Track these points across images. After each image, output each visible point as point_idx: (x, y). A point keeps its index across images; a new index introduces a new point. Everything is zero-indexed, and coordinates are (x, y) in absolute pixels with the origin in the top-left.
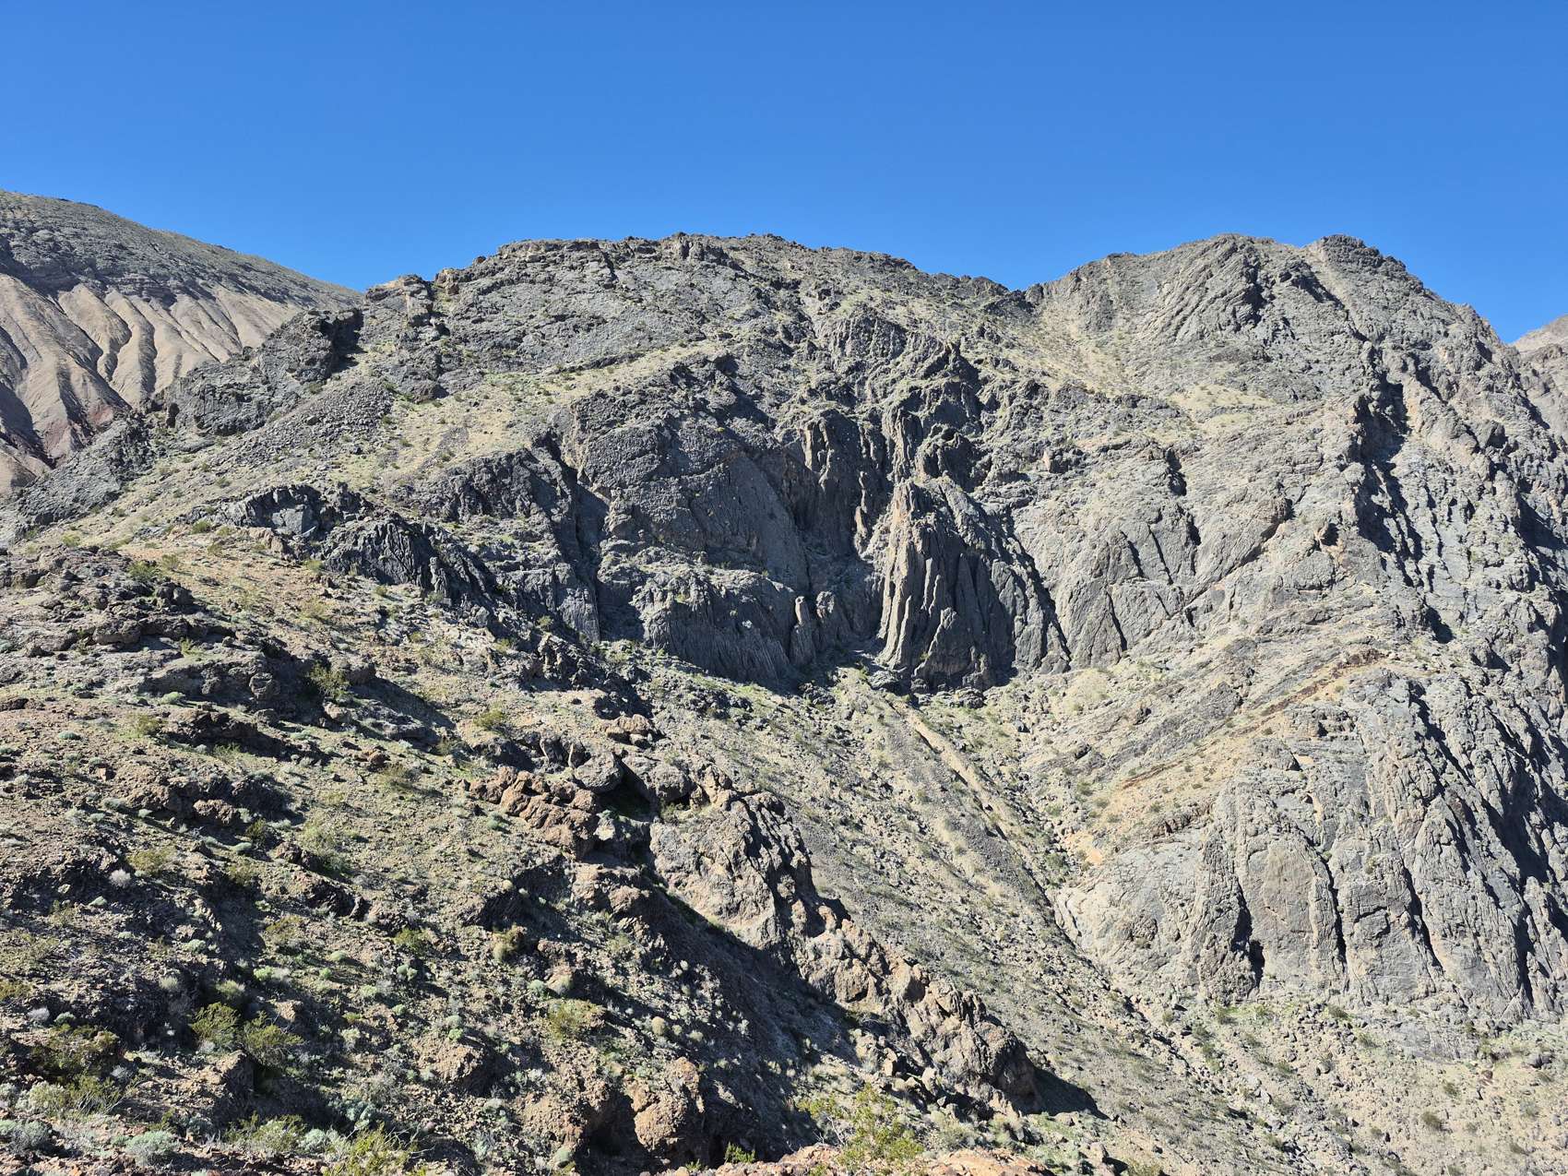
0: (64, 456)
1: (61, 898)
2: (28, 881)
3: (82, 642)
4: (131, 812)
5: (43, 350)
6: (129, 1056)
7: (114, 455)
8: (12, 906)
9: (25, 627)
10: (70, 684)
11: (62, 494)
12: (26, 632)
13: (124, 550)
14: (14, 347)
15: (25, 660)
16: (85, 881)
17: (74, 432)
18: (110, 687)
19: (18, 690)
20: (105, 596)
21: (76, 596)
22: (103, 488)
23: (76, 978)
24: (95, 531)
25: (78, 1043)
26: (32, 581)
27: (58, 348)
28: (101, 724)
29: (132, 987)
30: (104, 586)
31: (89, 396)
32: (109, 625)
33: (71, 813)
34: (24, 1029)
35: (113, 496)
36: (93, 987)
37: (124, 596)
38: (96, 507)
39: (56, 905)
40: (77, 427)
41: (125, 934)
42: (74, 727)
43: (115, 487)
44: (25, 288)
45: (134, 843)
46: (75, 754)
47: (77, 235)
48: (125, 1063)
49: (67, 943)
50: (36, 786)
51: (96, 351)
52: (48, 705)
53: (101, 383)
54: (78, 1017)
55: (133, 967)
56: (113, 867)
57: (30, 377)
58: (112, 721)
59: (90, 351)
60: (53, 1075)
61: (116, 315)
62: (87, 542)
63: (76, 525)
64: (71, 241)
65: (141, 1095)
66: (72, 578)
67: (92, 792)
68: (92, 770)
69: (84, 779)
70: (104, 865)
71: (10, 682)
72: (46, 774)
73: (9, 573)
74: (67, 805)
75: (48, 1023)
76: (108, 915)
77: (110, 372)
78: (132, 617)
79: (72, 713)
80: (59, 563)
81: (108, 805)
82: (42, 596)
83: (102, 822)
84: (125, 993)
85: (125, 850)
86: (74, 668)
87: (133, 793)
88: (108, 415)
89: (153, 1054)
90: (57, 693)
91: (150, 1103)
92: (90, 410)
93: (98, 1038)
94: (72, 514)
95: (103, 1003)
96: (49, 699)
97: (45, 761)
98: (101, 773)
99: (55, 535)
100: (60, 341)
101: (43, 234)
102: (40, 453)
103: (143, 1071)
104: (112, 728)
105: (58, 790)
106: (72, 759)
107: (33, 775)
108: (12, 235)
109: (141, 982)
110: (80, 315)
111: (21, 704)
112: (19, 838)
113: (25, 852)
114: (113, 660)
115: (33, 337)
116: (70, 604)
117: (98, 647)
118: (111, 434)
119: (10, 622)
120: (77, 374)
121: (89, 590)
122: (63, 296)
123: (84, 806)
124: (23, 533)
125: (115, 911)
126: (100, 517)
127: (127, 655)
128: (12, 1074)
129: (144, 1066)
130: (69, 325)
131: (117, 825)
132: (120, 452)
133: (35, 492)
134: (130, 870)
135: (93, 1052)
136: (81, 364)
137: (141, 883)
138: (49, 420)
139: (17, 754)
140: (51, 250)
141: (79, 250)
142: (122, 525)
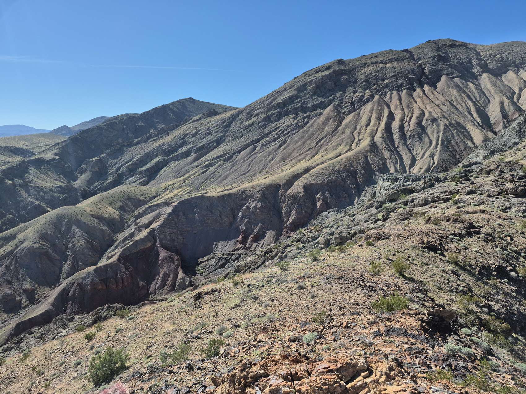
0: (500, 131)
1: (493, 276)
2: (483, 268)
3: (504, 193)
4: (519, 253)
5: (496, 96)
6: (514, 335)
7: (518, 129)
8: (478, 274)
9: (486, 187)
10: (499, 207)
11: (499, 144)
12: (486, 189)
13: (520, 162)
14: (486, 97)
15: (485, 198)
16: (502, 273)
17: (504, 123)
18: (513, 210)
19: (483, 207)
20: (513, 178)
21: (503, 178)
22: (513, 141)
23: (497, 303)
24: (509, 157)
25: (497, 324)
26: (489, 173)
27: (501, 94)
28: (509, 222)
29: (516, 312)
30: (513, 175)
31: (509, 109)
32: (514, 188)
33: (498, 249)
34: (481, 313)
35: (517, 144)
36: (503, 308)
37: (520, 179)
38: (510, 148)
39: (492, 277)
40: (505, 120)
41: (514, 294)
42: (500, 222)
43: (518, 140)
44: (491, 76)
45: (519, 264)
46: (500, 230)
47: (510, 53)
48: (513, 337)
49: (495, 291)
50: (487, 239)
51: (514, 93)
52: (492, 213)
53: (514, 104)
54: (498, 315)
55: (517, 306)
56: (511, 270)
57: (491, 106)
58: (513, 221)
59: (512, 94)
60: (489, 331)
61: (522, 79)
62: (507, 160)
63: (503, 154)
64: (508, 56)
65: (518, 350)
66: (502, 172)
67: (505, 244)
68: (505, 236)
69: (502, 239)
70: (508, 269)
71: (480, 204)
72: (490, 235)
73: (482, 170)
74: (496, 246)
75: (488, 314)
76: (508, 286)
77: (518, 100)
78: (522, 186)
79: (499, 217)
80: (498, 167)
81: (510, 249)
82: (492, 178)
83: (508, 254)
84: (513, 313)
85: (515, 266)
86: (501, 202)
87: (519, 247)
88: (517, 115)
89: (523, 338)
90: (495, 210)
91: (521, 354)
92: (510, 114)
93: (504, 325)
94: (502, 150)
95: (506, 314)
96: (492, 211)
97: (490, 231)
98: (509, 238)
99: (496, 157)
100: (501, 92)
101: (498, 56)
102: (492, 131)
103: (519, 342)
104: (513, 224)
105: (494, 241)
106: (499, 232)
107: (486, 235)
108: (488, 59)
109: (519, 312)
110: (509, 82)
111: (483, 212)
112: (482, 254)
113: (483, 258)
114: (514, 200)
115: (493, 92)
116: (501, 181)
117: (509, 196)
118: (517, 122)
119: (481, 185)
120: (506, 102)
121: (507, 176)
122: (503, 76)
123: (502, 248)
124: (486, 157)
125: (511, 285)
126: (512, 151)
127: (519, 199)
128: (477, 325)
129: (520, 340)
130: (505, 86)
131: (513, 257)
132: (520, 128)
133: (490, 144)
134: (517, 273)
135: (502, 328)
136: (508, 99)
137: (521, 278)
138: (496, 119)
139: (482, 227)
140: (501, 61)
141: (510, 58)
142: (519, 154)
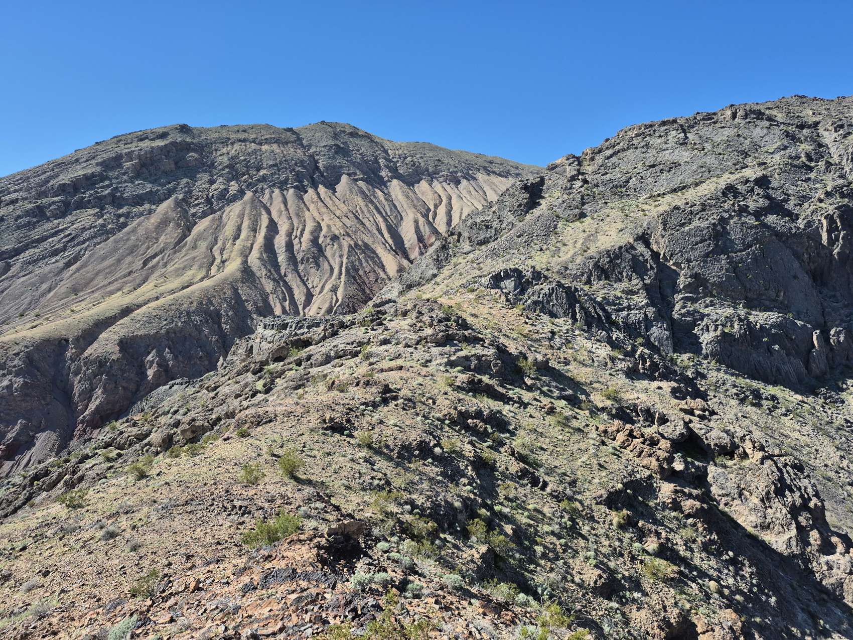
0: (416, 258)
1: (415, 456)
2: (403, 447)
3: (424, 342)
4: (442, 421)
5: (409, 211)
6: (442, 536)
7: (435, 257)
8: (398, 457)
9: (402, 334)
10: (419, 360)
11: (415, 276)
12: (403, 336)
13: (440, 300)
14: (398, 211)
15: (402, 349)
16: (425, 451)
17: (420, 248)
18: (434, 363)
19: (399, 362)
20: (432, 321)
21: (421, 321)
22: (431, 272)
23: (421, 494)
24: (428, 292)
25: (421, 524)
26: (405, 314)
27: (414, 210)
28: (431, 379)
29: (443, 503)
30: (432, 317)
31: (426, 230)
32: (434, 334)
33: (419, 418)
34: (402, 513)
35: (435, 276)
36: (428, 500)
37: (440, 321)
38: (428, 281)
39: (413, 459)
40: (421, 245)
41: (440, 478)
42: (420, 380)
43: (436, 272)
44: (402, 184)
45: (443, 436)
46: (421, 392)
47: (422, 158)
48: (440, 539)
49: (418, 478)
50: (406, 405)
51: (429, 210)
52: (410, 369)
53: (430, 224)
54: (422, 512)
55: (443, 494)
56: (435, 446)
57: (404, 224)
58: (435, 378)
59: (426, 210)
60: (413, 537)
61: (436, 192)
62: (425, 297)
63: (420, 289)
64: (420, 161)
65: (447, 555)
66: (420, 313)
67: (427, 410)
68: (427, 400)
69: (424, 404)
70: (432, 444)
71: (397, 358)
72: (410, 400)
73: (397, 310)
74: (417, 415)
75: (411, 513)
76: (433, 468)
77: (434, 219)
78: (442, 331)
79: (419, 374)
80: (415, 306)
81: (433, 416)
82: (409, 321)
83: (431, 424)
84: (439, 505)
85: (440, 438)
86: (420, 354)
87: (444, 412)
88: (433, 239)
89: (451, 537)
90: (414, 364)
91: (450, 560)
92: (426, 237)
93: (430, 524)
94: (419, 284)
95: (431, 509)
96: (411, 367)
97: (410, 394)
98: (431, 401)
99: (413, 294)
100: (415, 206)
101: (409, 159)
102: (407, 257)
103: (448, 544)
104: (435, 381)
105: (414, 408)
106: (420, 394)
107: (405, 400)
108: (398, 161)
109: (446, 502)
110: (423, 194)
111: (401, 368)
112: (400, 427)
113: (402, 434)
114: (435, 350)
115: (405, 206)
116: (419, 325)
117: (430, 344)
118: (434, 247)
119: (397, 332)
120: (421, 220)
121: (426, 319)
122: (416, 185)
123: (424, 416)
124: (401, 293)
125: (436, 466)
126: (430, 285)
127: (441, 349)
128: (397, 532)
129: (448, 542)
130: (418, 199)
131: (437, 426)
132: (438, 256)
133: (406, 275)
134: (442, 448)
135: (428, 530)
136: (423, 217)
137: (446, 455)
138: (411, 243)
139: (399, 390)
140: (412, 166)
141: (422, 164)
142: (438, 288)
